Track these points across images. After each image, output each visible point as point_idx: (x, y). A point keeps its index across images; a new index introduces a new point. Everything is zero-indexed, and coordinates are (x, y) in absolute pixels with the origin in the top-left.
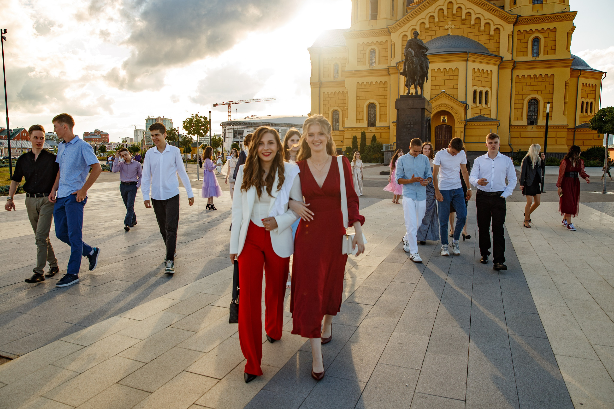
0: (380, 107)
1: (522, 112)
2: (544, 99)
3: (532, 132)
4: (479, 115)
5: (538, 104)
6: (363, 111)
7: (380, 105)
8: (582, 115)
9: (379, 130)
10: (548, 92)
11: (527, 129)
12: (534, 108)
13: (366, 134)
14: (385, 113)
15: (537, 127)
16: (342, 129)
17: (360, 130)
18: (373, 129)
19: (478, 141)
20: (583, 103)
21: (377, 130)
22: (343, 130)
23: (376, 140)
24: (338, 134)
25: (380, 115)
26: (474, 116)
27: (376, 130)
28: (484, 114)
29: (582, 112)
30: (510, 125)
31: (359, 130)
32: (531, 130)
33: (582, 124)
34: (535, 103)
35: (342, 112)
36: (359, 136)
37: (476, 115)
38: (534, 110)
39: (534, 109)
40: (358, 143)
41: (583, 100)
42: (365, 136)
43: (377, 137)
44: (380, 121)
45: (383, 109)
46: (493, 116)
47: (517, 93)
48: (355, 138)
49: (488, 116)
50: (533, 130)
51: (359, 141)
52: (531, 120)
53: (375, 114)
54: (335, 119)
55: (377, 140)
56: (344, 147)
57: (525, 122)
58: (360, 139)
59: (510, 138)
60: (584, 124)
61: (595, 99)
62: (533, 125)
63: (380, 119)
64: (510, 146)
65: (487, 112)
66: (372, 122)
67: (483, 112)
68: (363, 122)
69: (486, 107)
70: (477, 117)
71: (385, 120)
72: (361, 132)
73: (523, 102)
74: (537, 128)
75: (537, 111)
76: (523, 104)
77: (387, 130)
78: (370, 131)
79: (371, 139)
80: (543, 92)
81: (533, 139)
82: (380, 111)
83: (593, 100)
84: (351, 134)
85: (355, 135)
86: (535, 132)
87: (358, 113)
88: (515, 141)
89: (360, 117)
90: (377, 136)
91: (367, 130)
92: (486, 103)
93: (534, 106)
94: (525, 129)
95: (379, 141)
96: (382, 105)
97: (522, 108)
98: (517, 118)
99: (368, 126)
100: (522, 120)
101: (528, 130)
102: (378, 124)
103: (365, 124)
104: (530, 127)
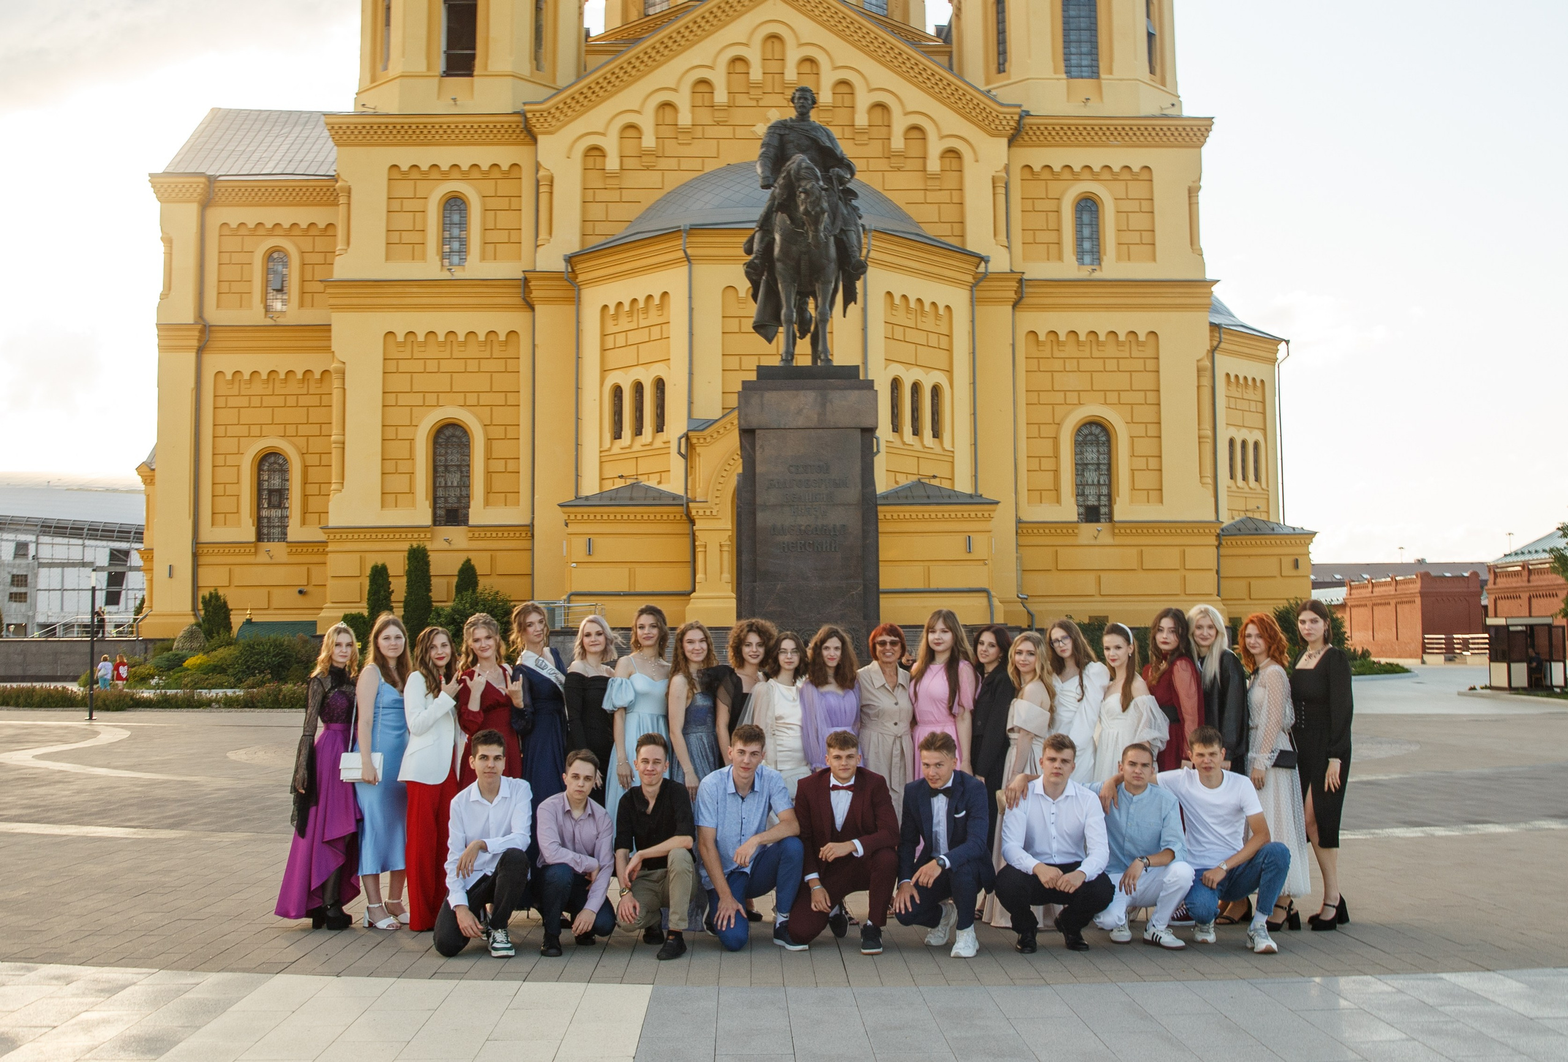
0: (489, 440)
1: (1056, 472)
2: (1131, 422)
3: (1097, 549)
4: (914, 478)
5: (1109, 440)
6: (412, 458)
7: (486, 433)
8: (1234, 488)
9: (482, 539)
10: (1139, 397)
11: (1076, 535)
12: (1095, 456)
13: (433, 558)
14: (511, 465)
15: (1114, 528)
16: (312, 533)
17: (404, 540)
18: (456, 535)
19: (920, 586)
20: (1232, 442)
21: (477, 539)
22: (322, 537)
23: (475, 584)
24: (285, 558)
25: (488, 473)
26: (897, 482)
27: (471, 539)
28: (934, 477)
29: (1232, 476)
30: (1019, 521)
31: (398, 540)
32: (1093, 542)
33: (1237, 519)
34: (1097, 436)
35: (303, 461)
36: (398, 568)
37: (904, 481)
38: (1098, 464)
39: (1096, 461)
40: (393, 598)
41: (1233, 432)
42: (427, 564)
43: (479, 572)
44: (487, 503)
45: (500, 448)
46: (963, 485)
47: (1034, 398)
48: (379, 575)
49: (946, 484)
50: (1098, 542)
51: (399, 587)
52: (1090, 503)
53: (464, 469)
54: (271, 492)
55: (483, 583)
56: (323, 614)
57: (1068, 510)
58: (404, 580)
59: (1020, 572)
60: (1241, 521)
61: (1264, 430)
62: (1098, 521)
63: (488, 491)
64: (1024, 601)
65: (942, 470)
66: (452, 502)
67: (927, 469)
68: (413, 504)
69: (938, 450)
70: (909, 488)
71: (510, 496)
72: (406, 546)
73: (1058, 432)
74: (1114, 534)
75: (1109, 469)
76: (1056, 439)
77: (518, 539)
78: (446, 546)
79: (455, 580)
80: (1126, 397)
81: (1103, 575)
82: (488, 458)
83: (1257, 435)
84: (358, 555)
85: (380, 563)
86: (1108, 549)
87: (390, 466)
88: (1039, 584)
89: (398, 483)
90: (481, 566)
91: (431, 539)
92: (936, 434)
93: (1095, 450)
94: (1070, 535)
95: (495, 589)
96: (497, 432)
97: (1056, 456)
98: (1037, 494)
99: (436, 522)
100: (1058, 501)
101: (1082, 540)
102: (478, 513)
103: (423, 514)
104: (1088, 530)
